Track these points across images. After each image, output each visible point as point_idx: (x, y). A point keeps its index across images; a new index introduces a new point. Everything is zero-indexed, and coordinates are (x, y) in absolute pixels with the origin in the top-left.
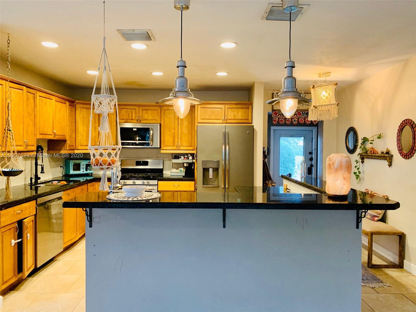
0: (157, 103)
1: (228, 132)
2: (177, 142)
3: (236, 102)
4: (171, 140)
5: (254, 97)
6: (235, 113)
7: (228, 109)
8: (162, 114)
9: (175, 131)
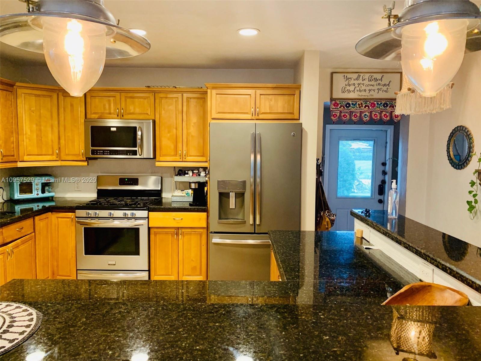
0: (149, 87)
1: (260, 134)
2: (181, 149)
3: (274, 85)
4: (172, 146)
5: (303, 78)
6: (272, 103)
7: (261, 96)
8: (156, 105)
9: (177, 132)
